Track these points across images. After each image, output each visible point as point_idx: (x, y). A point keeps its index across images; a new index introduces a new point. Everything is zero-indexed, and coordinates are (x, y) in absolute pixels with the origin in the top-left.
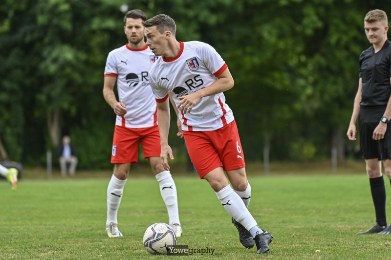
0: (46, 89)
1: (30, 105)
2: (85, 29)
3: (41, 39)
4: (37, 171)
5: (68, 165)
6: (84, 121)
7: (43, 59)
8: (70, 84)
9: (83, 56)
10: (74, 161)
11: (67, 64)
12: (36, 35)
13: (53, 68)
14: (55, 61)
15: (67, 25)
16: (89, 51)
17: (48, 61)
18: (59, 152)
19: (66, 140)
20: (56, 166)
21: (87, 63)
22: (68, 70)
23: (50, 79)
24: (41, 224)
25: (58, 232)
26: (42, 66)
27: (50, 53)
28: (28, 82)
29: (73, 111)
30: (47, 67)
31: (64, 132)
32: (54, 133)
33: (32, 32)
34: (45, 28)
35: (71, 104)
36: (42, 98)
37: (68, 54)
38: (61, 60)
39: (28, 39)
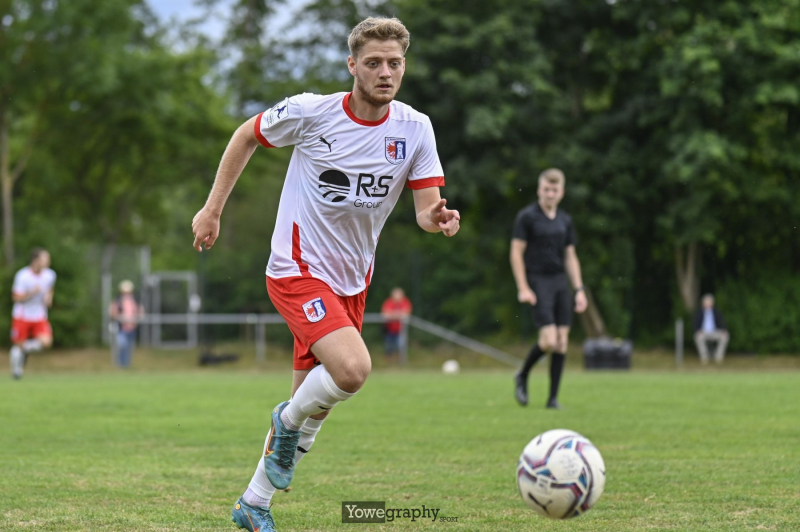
0: (674, 208)
1: (646, 238)
2: (745, 102)
3: (664, 123)
4: (655, 356)
5: (712, 345)
6: (741, 267)
7: (669, 155)
8: (717, 200)
9: (740, 152)
10: (723, 338)
11: (713, 164)
12: (658, 114)
13: (686, 172)
14: (690, 159)
15: (713, 97)
16: (751, 142)
17: (679, 158)
18: (695, 323)
19: (708, 301)
20: (690, 348)
21: (747, 163)
22: (714, 176)
23: (681, 190)
24: (713, 457)
25: (749, 471)
26: (668, 167)
27: (681, 146)
28: (641, 196)
29: (722, 249)
30: (676, 170)
31: (705, 287)
32: (687, 288)
33: (650, 109)
34: (674, 102)
35: (719, 236)
36: (666, 222)
37: (714, 147)
38: (702, 158)
39: (643, 121)
